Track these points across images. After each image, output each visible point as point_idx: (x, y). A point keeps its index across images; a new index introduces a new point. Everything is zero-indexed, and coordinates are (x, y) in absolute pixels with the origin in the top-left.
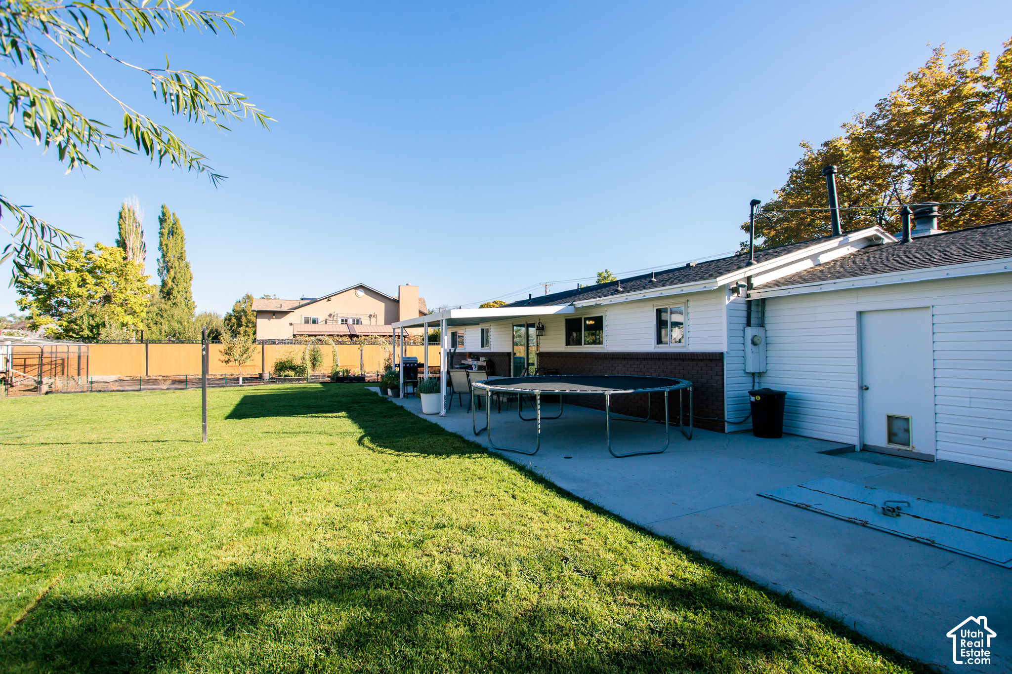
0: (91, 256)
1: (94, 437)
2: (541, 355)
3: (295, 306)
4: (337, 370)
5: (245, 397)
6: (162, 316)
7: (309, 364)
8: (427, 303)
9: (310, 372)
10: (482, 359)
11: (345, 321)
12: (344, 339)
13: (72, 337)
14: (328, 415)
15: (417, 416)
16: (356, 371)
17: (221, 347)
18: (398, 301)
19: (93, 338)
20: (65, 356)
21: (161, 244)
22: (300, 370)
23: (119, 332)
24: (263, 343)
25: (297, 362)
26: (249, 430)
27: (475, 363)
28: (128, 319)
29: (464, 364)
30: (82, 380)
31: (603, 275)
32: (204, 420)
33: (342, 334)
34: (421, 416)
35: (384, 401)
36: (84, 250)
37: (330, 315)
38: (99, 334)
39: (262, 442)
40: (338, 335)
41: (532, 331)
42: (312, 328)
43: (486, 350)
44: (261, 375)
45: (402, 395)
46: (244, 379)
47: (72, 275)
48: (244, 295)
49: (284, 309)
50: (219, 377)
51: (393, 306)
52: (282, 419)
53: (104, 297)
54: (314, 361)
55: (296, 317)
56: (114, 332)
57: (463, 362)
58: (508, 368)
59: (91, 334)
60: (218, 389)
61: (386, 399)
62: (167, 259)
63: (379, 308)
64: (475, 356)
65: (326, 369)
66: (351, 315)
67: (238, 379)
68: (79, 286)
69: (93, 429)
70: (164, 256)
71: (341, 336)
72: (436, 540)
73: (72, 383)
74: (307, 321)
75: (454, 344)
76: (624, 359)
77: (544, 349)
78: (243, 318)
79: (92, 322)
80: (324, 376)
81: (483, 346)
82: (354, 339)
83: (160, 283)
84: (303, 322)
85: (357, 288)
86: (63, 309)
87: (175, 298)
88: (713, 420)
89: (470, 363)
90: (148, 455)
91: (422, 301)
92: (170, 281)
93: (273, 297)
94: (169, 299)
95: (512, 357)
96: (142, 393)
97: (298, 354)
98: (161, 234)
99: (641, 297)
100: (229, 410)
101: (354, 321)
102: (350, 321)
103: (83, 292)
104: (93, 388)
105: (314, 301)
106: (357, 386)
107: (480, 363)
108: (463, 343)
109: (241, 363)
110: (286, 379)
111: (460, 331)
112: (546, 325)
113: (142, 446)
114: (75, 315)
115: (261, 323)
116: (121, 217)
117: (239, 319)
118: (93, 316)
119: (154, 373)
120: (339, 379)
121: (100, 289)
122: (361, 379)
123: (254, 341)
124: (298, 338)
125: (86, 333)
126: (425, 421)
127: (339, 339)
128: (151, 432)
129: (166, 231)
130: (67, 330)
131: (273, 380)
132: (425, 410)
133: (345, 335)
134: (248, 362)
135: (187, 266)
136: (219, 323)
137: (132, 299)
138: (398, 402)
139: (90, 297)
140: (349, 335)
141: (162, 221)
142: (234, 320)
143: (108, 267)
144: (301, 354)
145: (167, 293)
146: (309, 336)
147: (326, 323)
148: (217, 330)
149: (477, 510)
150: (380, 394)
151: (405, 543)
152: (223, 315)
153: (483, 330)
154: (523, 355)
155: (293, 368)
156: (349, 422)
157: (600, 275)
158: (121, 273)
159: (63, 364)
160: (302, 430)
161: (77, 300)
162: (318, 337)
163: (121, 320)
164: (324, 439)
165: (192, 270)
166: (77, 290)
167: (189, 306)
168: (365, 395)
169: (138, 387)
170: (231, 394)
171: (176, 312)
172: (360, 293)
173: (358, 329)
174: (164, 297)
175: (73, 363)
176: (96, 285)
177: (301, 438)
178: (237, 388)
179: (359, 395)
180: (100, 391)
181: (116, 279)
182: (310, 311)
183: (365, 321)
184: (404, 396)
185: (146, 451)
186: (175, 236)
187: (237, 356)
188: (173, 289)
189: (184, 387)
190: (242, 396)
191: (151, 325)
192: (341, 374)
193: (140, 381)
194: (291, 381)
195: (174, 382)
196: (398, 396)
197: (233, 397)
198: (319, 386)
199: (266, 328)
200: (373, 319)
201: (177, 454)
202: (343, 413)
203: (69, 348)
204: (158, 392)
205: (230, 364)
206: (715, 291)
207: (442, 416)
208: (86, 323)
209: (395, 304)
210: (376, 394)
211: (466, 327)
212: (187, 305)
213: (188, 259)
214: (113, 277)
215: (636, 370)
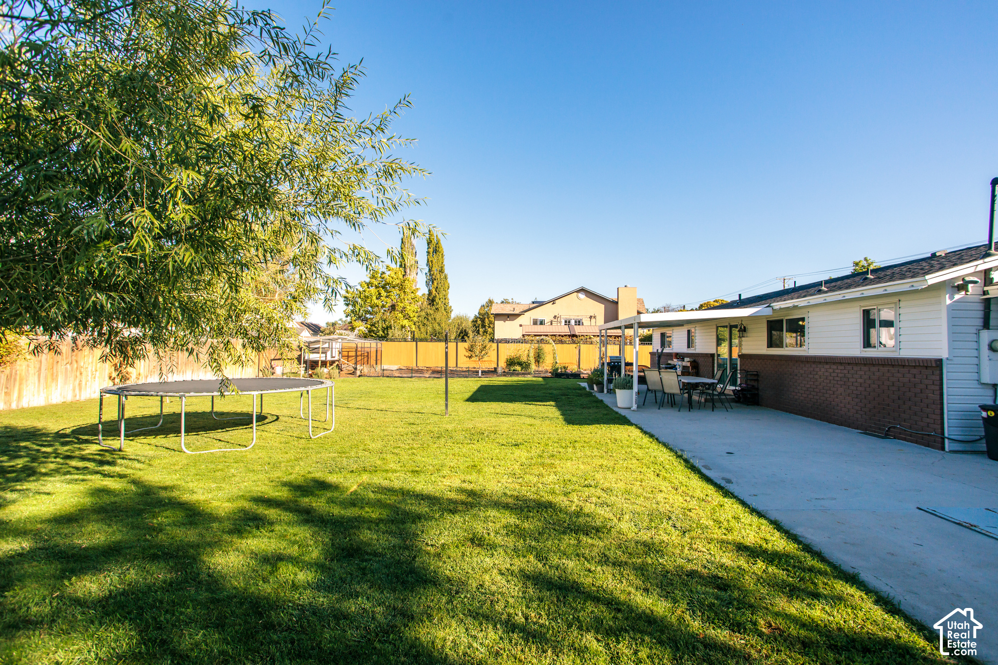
0: (384, 276)
1: (383, 407)
2: (741, 356)
3: (526, 309)
4: (557, 367)
5: (482, 386)
6: (428, 319)
7: (532, 360)
8: (645, 304)
9: (533, 367)
10: (687, 359)
11: (567, 322)
12: (564, 339)
13: (372, 336)
14: (538, 403)
15: (612, 409)
16: (573, 368)
17: (466, 345)
18: (617, 303)
19: (384, 338)
20: (369, 350)
21: (428, 262)
22: (525, 366)
23: (400, 333)
24: (500, 341)
25: (524, 359)
26: (477, 410)
27: (680, 363)
28: (406, 322)
29: (670, 364)
30: (378, 368)
31: (861, 264)
32: (447, 400)
33: (563, 334)
34: (615, 409)
35: (590, 395)
36: (380, 272)
37: (555, 317)
38: (388, 334)
39: (484, 419)
40: (559, 335)
41: (735, 332)
42: (539, 329)
43: (691, 351)
44: (495, 369)
45: (605, 391)
46: (482, 372)
47: (373, 290)
48: (487, 300)
49: (517, 312)
50: (465, 369)
51: (612, 307)
52: (502, 404)
53: (391, 306)
54: (538, 358)
55: (526, 319)
56: (395, 332)
57: (669, 362)
58: (711, 369)
59: (383, 334)
60: (463, 379)
61: (591, 393)
62: (432, 273)
63: (599, 309)
64: (680, 356)
65: (547, 365)
66: (573, 315)
67: (478, 372)
68: (377, 299)
69: (383, 401)
70: (430, 271)
71: (562, 336)
72: (579, 494)
73: (373, 370)
74: (535, 323)
75: (663, 345)
76: (827, 363)
77: (745, 351)
78: (486, 319)
79: (384, 326)
80: (546, 371)
81: (689, 347)
82: (574, 338)
83: (427, 293)
84: (532, 324)
85: (578, 291)
86: (368, 316)
87: (437, 304)
88: (928, 435)
89: (675, 364)
90: (412, 421)
91: (641, 302)
92: (434, 290)
93: (510, 301)
94: (433, 305)
95: (716, 358)
96: (413, 379)
97: (525, 351)
98: (428, 252)
99: (840, 298)
100: (468, 395)
101: (576, 322)
102: (573, 322)
103: (379, 302)
104: (385, 375)
105: (541, 304)
106: (571, 382)
107: (684, 364)
108: (670, 343)
109: (481, 358)
110: (514, 373)
111: (668, 331)
112: (749, 327)
113: (409, 415)
114: (374, 320)
115: (498, 324)
116: (402, 242)
117: (483, 321)
118: (385, 321)
119: (421, 365)
120: (558, 374)
121: (389, 300)
122: (576, 376)
123: (492, 340)
124: (526, 337)
125: (381, 333)
126: (617, 413)
127: (559, 339)
128: (415, 407)
129: (431, 250)
130: (370, 331)
131: (505, 374)
132: (620, 403)
133: (566, 335)
134: (486, 358)
135: (446, 278)
136: (468, 325)
137: (408, 307)
138: (599, 396)
139: (383, 306)
140: (569, 336)
141: (429, 243)
142: (479, 322)
143: (394, 283)
144: (526, 352)
145: (432, 301)
146: (535, 335)
147: (551, 324)
148: (465, 331)
149: (621, 480)
150: (588, 389)
151: (557, 492)
152: (472, 317)
153: (689, 331)
154: (726, 356)
155: (520, 364)
156: (554, 409)
157: (857, 264)
158: (402, 287)
159: (368, 356)
160: (515, 413)
161: (376, 309)
162: (542, 337)
163: (401, 323)
164: (529, 421)
165: (449, 280)
166: (376, 301)
167: (448, 310)
168: (575, 389)
169: (410, 375)
170: (471, 384)
171: (438, 316)
172: (582, 296)
173: (578, 330)
174: (430, 304)
175: (373, 355)
176: (387, 297)
177: (512, 419)
178: (476, 379)
179: (569, 389)
180: (388, 377)
181: (398, 292)
182: (538, 313)
183: (586, 322)
184: (608, 392)
185: (411, 418)
186: (438, 253)
187: (477, 353)
188: (435, 297)
189: (439, 376)
190: (479, 385)
191: (421, 326)
192: (559, 371)
193: (412, 370)
194: (518, 374)
195: (434, 372)
196: (603, 391)
197: (473, 385)
198: (541, 379)
199: (502, 329)
200: (593, 320)
201: (428, 422)
202: (553, 403)
203: (370, 344)
204: (423, 379)
205: (473, 359)
206: (923, 290)
207: (634, 411)
208: (380, 325)
209: (614, 305)
210: (584, 388)
211: (674, 328)
212: (445, 309)
213: (446, 272)
214: (396, 291)
215: (840, 375)
